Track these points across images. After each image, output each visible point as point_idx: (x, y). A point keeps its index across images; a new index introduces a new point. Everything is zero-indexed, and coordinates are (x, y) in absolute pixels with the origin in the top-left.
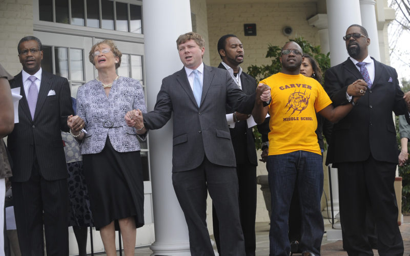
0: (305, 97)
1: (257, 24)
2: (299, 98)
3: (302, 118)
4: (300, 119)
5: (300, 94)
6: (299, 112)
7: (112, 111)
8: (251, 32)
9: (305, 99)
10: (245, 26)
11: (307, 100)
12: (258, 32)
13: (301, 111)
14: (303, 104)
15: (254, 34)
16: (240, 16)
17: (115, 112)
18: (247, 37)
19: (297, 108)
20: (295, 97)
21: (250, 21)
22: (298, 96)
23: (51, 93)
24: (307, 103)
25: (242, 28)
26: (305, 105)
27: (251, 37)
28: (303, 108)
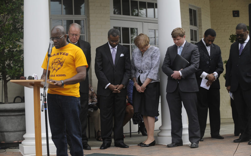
0: (61, 61)
1: (239, 10)
2: (57, 62)
3: (57, 75)
4: (56, 76)
5: (59, 59)
6: (56, 71)
7: (142, 65)
8: (236, 15)
9: (61, 63)
10: (234, 11)
11: (62, 63)
12: (240, 15)
13: (57, 70)
14: (59, 66)
15: (238, 16)
16: (230, 6)
17: (143, 65)
18: (234, 18)
19: (55, 69)
20: (56, 61)
21: (236, 9)
22: (57, 61)
23: (122, 55)
24: (62, 66)
25: (232, 13)
26: (60, 67)
27: (236, 18)
28: (59, 69)
